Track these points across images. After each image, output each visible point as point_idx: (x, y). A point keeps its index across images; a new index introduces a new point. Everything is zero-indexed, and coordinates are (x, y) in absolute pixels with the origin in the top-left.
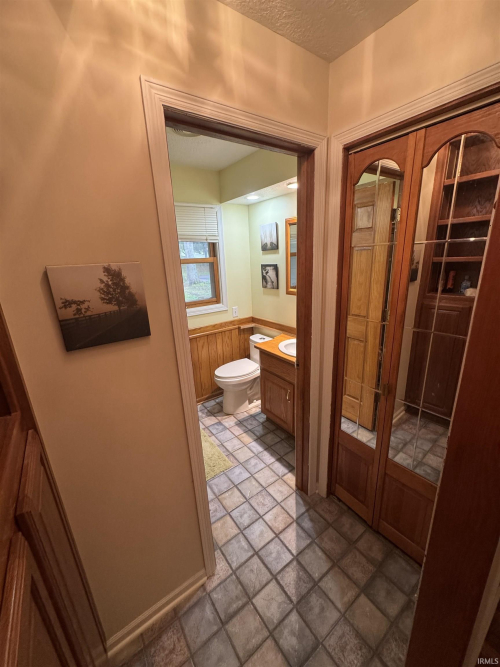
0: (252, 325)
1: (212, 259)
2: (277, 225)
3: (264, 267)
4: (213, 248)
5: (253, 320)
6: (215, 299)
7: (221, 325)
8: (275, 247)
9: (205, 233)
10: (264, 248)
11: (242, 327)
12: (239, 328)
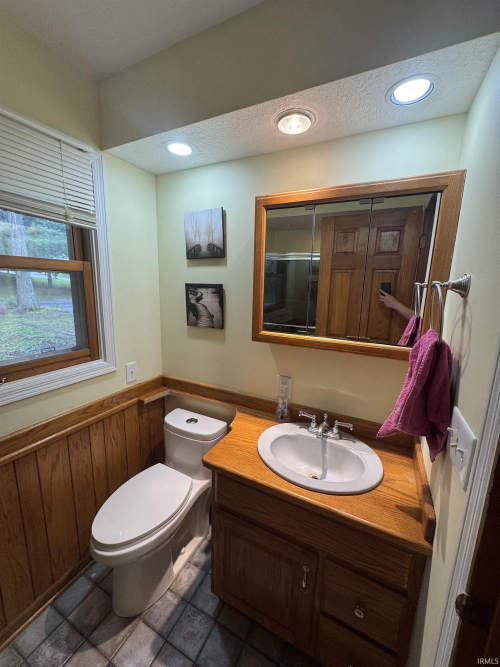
0: (165, 393)
1: (78, 265)
2: (224, 214)
3: (191, 288)
4: (82, 241)
5: (163, 382)
6: (86, 351)
7: (102, 405)
8: (217, 254)
9: (61, 202)
10: (194, 255)
11: (147, 400)
12: (140, 403)
